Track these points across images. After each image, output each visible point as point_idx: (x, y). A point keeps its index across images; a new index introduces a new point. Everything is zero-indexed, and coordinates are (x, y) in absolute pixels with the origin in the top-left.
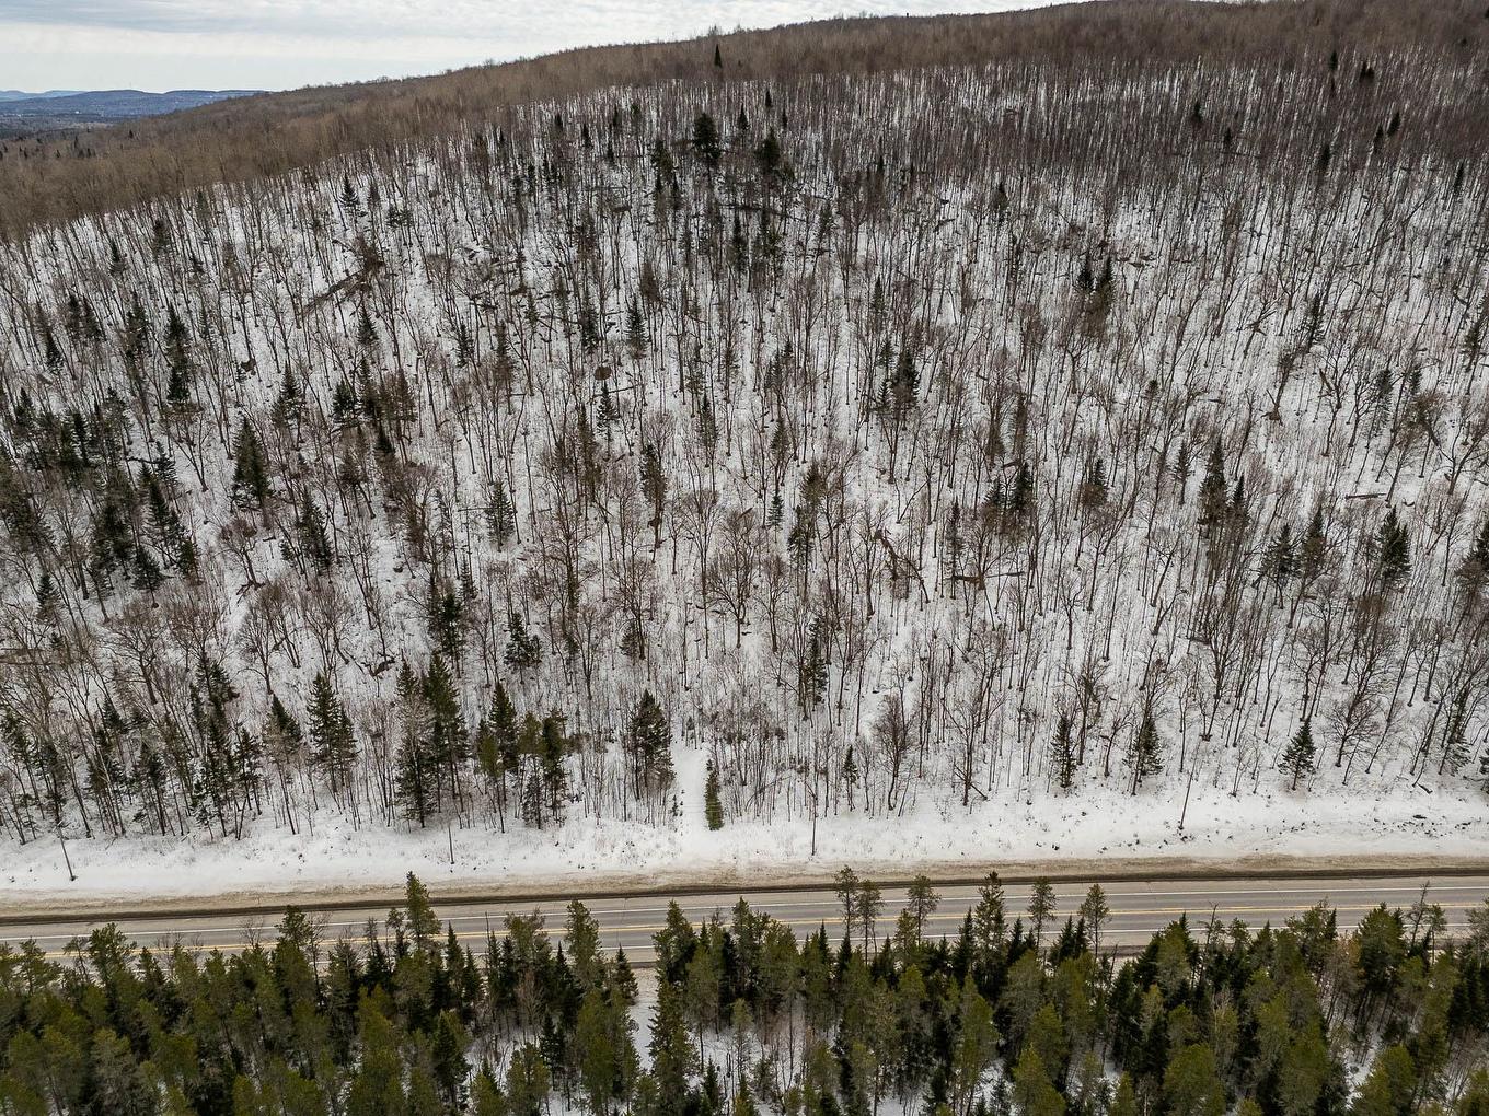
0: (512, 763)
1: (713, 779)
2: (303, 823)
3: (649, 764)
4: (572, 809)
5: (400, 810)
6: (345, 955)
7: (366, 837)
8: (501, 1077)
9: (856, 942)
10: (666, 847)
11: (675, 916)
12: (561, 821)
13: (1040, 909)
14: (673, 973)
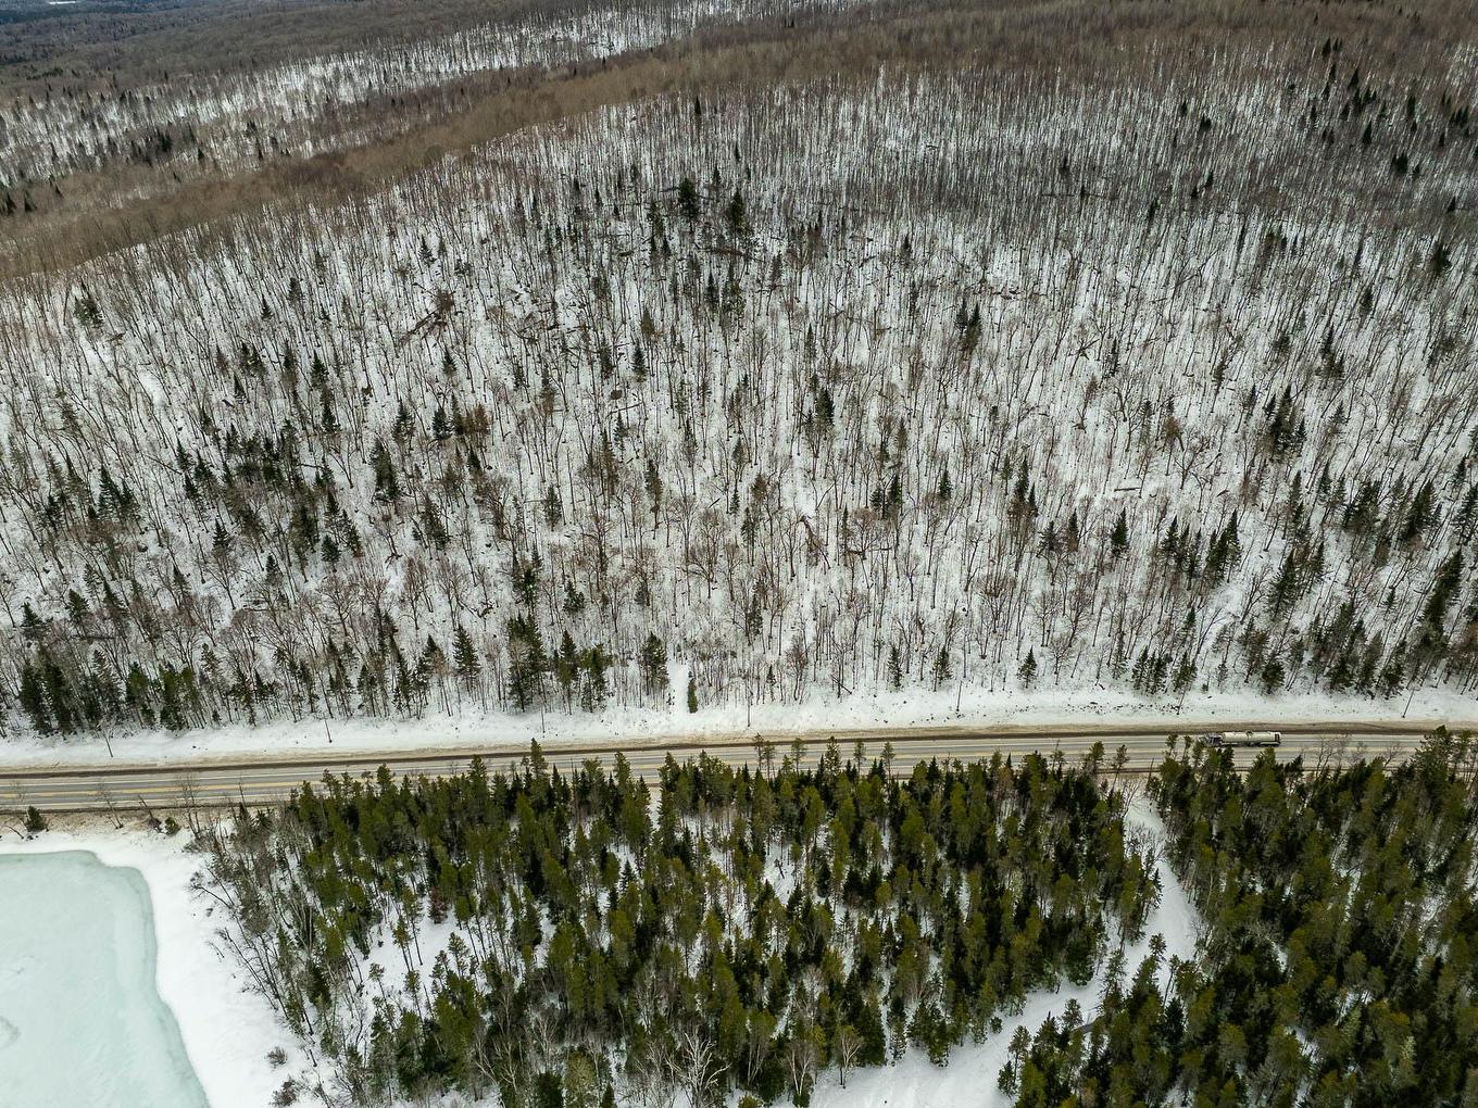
0: (573, 674)
1: (692, 683)
2: (455, 709)
3: (654, 675)
4: (611, 701)
5: (510, 703)
6: (499, 780)
7: (492, 718)
8: (587, 834)
9: (764, 772)
10: (665, 723)
11: (669, 759)
12: (604, 708)
13: (858, 755)
14: (668, 787)
